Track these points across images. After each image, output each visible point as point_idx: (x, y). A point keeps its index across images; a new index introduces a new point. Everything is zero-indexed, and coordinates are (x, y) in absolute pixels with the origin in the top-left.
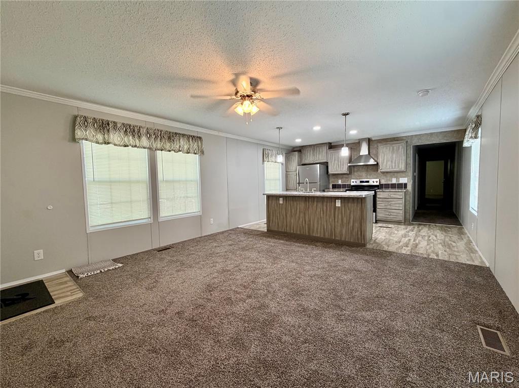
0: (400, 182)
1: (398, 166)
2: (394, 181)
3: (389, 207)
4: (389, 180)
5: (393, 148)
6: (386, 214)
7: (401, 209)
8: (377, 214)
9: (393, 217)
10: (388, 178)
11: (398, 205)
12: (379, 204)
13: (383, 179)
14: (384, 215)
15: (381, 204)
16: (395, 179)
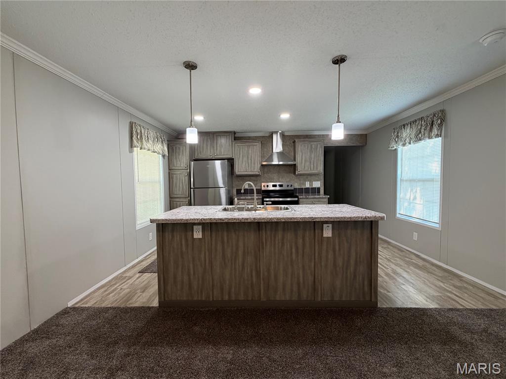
0: (314, 186)
1: (317, 168)
2: (308, 185)
4: (303, 184)
5: (311, 146)
10: (302, 182)
13: (296, 182)
16: (309, 182)
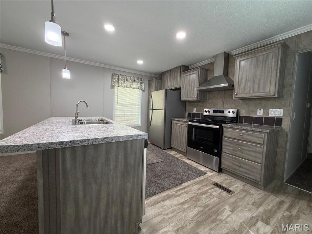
0: (270, 115)
1: (264, 89)
2: (260, 113)
3: (239, 153)
4: (253, 112)
6: (235, 164)
7: (260, 161)
8: (223, 160)
9: (245, 171)
10: (251, 108)
11: (254, 154)
12: (226, 145)
13: (243, 109)
14: (231, 165)
15: (229, 146)
16: (262, 110)
